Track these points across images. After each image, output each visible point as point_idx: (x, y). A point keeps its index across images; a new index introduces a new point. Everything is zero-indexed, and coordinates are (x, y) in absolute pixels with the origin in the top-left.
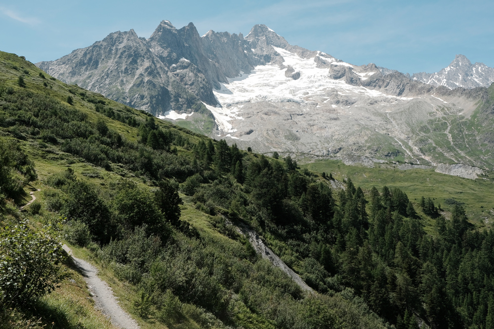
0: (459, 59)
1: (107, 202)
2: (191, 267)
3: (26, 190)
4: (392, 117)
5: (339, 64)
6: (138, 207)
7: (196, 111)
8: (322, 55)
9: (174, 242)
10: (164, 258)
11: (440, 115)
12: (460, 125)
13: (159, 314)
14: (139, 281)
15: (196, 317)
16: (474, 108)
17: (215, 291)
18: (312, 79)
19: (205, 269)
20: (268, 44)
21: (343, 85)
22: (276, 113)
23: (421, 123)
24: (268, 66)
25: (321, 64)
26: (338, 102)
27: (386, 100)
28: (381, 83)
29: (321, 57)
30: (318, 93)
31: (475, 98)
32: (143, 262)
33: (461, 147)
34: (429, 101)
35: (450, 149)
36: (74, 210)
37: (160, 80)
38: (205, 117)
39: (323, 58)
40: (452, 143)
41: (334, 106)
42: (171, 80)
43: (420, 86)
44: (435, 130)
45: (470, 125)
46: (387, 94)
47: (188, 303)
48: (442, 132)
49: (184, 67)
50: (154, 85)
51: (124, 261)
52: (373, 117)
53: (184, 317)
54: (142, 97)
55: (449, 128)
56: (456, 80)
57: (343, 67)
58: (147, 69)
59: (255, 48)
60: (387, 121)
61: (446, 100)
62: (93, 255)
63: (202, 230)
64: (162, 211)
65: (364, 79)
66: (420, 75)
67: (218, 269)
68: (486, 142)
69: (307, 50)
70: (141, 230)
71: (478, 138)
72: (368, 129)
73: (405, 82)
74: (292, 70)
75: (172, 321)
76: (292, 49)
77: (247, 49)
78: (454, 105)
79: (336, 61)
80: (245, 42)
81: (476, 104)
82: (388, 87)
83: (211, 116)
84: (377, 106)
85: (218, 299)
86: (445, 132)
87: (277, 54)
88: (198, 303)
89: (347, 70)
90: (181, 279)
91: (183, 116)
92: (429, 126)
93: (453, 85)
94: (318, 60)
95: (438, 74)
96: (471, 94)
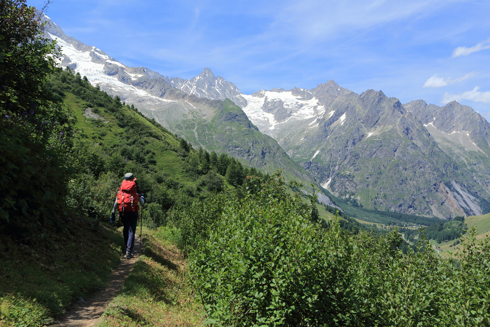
0: (207, 71)
4: (155, 115)
5: (113, 62)
8: (97, 51)
11: (190, 117)
12: (203, 126)
16: (214, 115)
21: (115, 81)
23: (177, 122)
25: (96, 59)
27: (151, 100)
28: (147, 85)
29: (96, 53)
31: (214, 107)
33: (203, 143)
34: (183, 106)
35: (196, 143)
39: (98, 54)
40: (197, 139)
43: (177, 92)
44: (186, 128)
45: (210, 127)
46: (152, 95)
48: (191, 130)
55: (196, 128)
56: (203, 88)
57: (117, 66)
61: (195, 106)
65: (134, 79)
66: (176, 80)
68: (219, 140)
69: (83, 44)
71: (214, 137)
73: (166, 87)
74: (69, 60)
76: (69, 40)
78: (200, 111)
79: (110, 59)
81: (215, 112)
82: (153, 89)
84: (144, 104)
86: (193, 131)
89: (120, 69)
92: (182, 125)
93: (201, 92)
94: (92, 54)
95: (191, 81)
96: (212, 104)
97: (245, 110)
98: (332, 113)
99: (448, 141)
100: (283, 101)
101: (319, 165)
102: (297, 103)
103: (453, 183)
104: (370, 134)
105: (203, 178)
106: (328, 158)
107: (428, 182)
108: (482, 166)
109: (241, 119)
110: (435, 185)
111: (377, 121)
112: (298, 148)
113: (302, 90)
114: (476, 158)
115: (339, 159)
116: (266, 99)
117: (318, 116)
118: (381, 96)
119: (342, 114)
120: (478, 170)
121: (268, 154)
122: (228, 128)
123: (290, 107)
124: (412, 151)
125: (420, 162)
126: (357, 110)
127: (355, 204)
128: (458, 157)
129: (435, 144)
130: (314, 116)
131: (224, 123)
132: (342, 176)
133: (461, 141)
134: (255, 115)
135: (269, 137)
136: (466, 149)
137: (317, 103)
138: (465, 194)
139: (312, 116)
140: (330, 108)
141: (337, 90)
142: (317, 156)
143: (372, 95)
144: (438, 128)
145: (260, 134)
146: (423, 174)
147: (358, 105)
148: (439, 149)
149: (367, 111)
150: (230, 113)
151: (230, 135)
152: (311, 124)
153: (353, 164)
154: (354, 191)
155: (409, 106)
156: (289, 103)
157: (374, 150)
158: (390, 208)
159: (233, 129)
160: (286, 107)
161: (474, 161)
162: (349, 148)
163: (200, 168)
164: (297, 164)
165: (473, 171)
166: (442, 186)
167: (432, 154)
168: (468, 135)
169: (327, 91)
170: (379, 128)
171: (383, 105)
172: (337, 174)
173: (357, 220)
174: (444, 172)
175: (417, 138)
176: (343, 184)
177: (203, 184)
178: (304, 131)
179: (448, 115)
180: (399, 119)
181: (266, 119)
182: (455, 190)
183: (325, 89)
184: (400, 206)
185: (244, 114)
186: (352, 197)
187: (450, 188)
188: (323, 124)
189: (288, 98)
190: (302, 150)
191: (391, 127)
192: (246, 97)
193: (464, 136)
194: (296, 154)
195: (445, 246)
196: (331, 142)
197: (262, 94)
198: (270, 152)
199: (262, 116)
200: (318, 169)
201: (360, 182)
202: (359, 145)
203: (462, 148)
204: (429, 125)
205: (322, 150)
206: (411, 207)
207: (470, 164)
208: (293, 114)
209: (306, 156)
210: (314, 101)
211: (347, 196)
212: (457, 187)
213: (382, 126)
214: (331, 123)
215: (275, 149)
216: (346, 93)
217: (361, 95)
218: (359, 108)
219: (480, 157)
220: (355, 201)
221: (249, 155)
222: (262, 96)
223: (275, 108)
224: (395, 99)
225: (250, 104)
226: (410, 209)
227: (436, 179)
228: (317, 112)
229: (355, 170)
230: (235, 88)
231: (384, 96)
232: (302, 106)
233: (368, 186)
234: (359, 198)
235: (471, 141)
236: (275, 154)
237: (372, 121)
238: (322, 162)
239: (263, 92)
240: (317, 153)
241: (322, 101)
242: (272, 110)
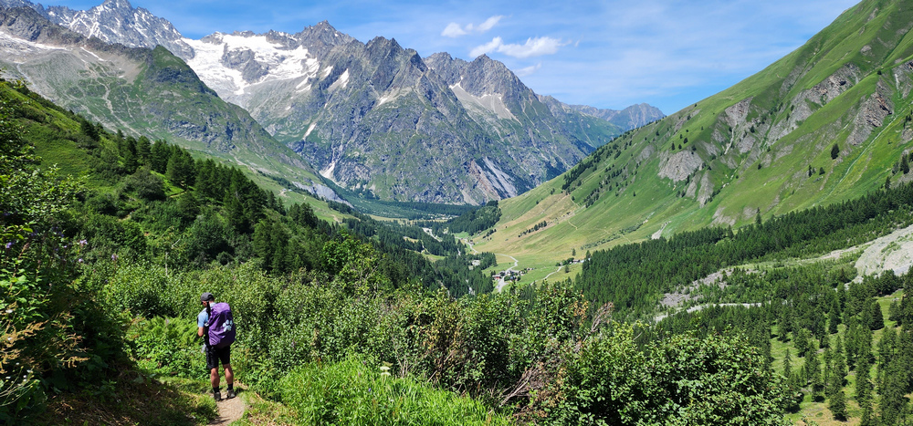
4: (24, 70)
11: (94, 75)
12: (121, 90)
16: (138, 72)
23: (70, 83)
27: (12, 45)
28: (1, 19)
31: (138, 59)
33: (123, 117)
34: (79, 56)
35: (110, 120)
40: (112, 112)
43: (64, 33)
44: (89, 94)
45: (133, 91)
46: (14, 36)
48: (99, 97)
55: (107, 93)
56: (113, 26)
61: (101, 56)
66: (59, 10)
68: (152, 113)
71: (143, 108)
73: (40, 22)
78: (112, 64)
81: (139, 67)
82: (13, 26)
86: (103, 98)
92: (81, 89)
93: (109, 32)
95: (87, 13)
96: (134, 54)
97: (191, 64)
98: (329, 70)
99: (479, 108)
100: (254, 50)
101: (316, 145)
102: (275, 54)
103: (486, 160)
104: (383, 100)
105: (128, 179)
106: (328, 135)
107: (457, 160)
108: (516, 137)
109: (188, 78)
110: (465, 164)
111: (391, 82)
112: (282, 121)
113: (282, 34)
114: (510, 127)
115: (343, 135)
116: (226, 47)
117: (309, 74)
118: (394, 47)
119: (343, 70)
120: (512, 143)
121: (236, 132)
122: (166, 92)
123: (266, 61)
124: (437, 122)
125: (446, 136)
126: (364, 66)
127: (368, 195)
128: (490, 127)
129: (464, 111)
130: (303, 74)
131: (160, 86)
132: (350, 159)
133: (493, 107)
134: (211, 72)
135: (236, 107)
136: (499, 117)
137: (307, 55)
138: (498, 173)
139: (300, 75)
140: (325, 63)
141: (334, 36)
142: (311, 132)
143: (383, 45)
144: (467, 90)
145: (221, 102)
146: (451, 150)
147: (364, 59)
148: (469, 118)
149: (377, 67)
150: (166, 69)
151: (171, 105)
152: (300, 85)
153: (363, 142)
154: (366, 178)
155: (431, 60)
156: (264, 55)
157: (390, 121)
158: (414, 197)
159: (175, 94)
160: (258, 60)
161: (507, 131)
162: (356, 120)
163: (121, 164)
164: (283, 146)
165: (506, 143)
166: (473, 165)
167: (461, 124)
168: (500, 98)
169: (319, 38)
170: (394, 92)
171: (398, 59)
172: (343, 157)
173: (373, 217)
174: (475, 147)
175: (442, 105)
176: (351, 170)
177: (130, 189)
178: (289, 96)
179: (477, 72)
180: (419, 79)
181: (229, 79)
182: (488, 169)
183: (316, 34)
184: (426, 193)
185: (191, 71)
186: (365, 187)
187: (482, 167)
188: (317, 86)
189: (261, 47)
190: (289, 124)
191: (409, 89)
192: (192, 43)
193: (496, 100)
194: (280, 130)
195: (478, 238)
196: (330, 112)
197: (218, 39)
198: (239, 130)
199: (222, 74)
200: (315, 150)
201: (375, 166)
202: (369, 116)
203: (494, 116)
204: (456, 87)
205: (319, 124)
206: (438, 193)
207: (503, 136)
208: (270, 71)
209: (296, 134)
210: (301, 52)
211: (358, 186)
212: (490, 165)
213: (398, 89)
214: (329, 85)
215: (246, 125)
216: (346, 40)
217: (367, 45)
218: (366, 63)
219: (514, 126)
220: (369, 191)
221: (207, 135)
222: (219, 42)
223: (242, 61)
224: (412, 51)
225: (199, 55)
226: (438, 197)
227: (466, 156)
228: (308, 68)
229: (366, 151)
230: (171, 27)
231: (398, 46)
232: (283, 58)
233: (384, 170)
234: (373, 187)
235: (503, 106)
236: (247, 131)
237: (385, 82)
238: (319, 140)
239: (220, 36)
240: (312, 127)
241: (313, 51)
242: (236, 64)
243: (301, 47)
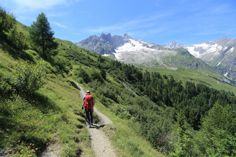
0: (173, 41)
1: (88, 74)
2: (108, 89)
3: (70, 71)
5: (144, 43)
6: (96, 75)
7: (111, 54)
9: (104, 83)
10: (101, 87)
11: (168, 55)
12: (173, 57)
13: (100, 100)
14: (95, 92)
15: (109, 101)
16: (176, 53)
17: (114, 95)
18: (138, 46)
19: (111, 90)
20: (127, 38)
21: (145, 48)
22: (129, 54)
23: (164, 57)
24: (127, 43)
25: (140, 43)
26: (144, 52)
27: (155, 51)
28: (154, 47)
30: (139, 50)
31: (177, 51)
32: (96, 88)
33: (173, 63)
34: (166, 52)
35: (170, 63)
36: (80, 75)
37: (102, 47)
38: (113, 55)
39: (141, 41)
41: (143, 53)
42: (105, 47)
43: (164, 48)
44: (167, 59)
45: (175, 57)
46: (156, 50)
47: (107, 98)
49: (108, 44)
50: (101, 48)
51: (92, 87)
52: (152, 56)
53: (106, 101)
54: (98, 51)
56: (172, 47)
57: (145, 44)
58: (99, 44)
59: (124, 39)
60: (156, 56)
61: (170, 51)
62: (84, 86)
63: (111, 81)
64: (102, 76)
65: (150, 46)
66: (164, 45)
67: (115, 90)
68: (179, 62)
70: (96, 80)
71: (177, 61)
72: (151, 58)
73: (160, 47)
74: (133, 44)
75: (103, 102)
76: (133, 39)
77: (123, 39)
78: (172, 53)
80: (122, 38)
82: (156, 48)
83: (114, 55)
84: (153, 53)
85: (115, 97)
86: (169, 59)
87: (130, 40)
88: (110, 98)
90: (105, 92)
91: (108, 55)
94: (139, 42)
95: (168, 45)
96: (175, 50)
98: (226, 48)
100: (202, 47)
101: (221, 68)
102: (208, 47)
106: (225, 65)
109: (187, 53)
112: (210, 62)
113: (210, 42)
115: (231, 65)
116: (195, 47)
117: (219, 50)
119: (232, 47)
121: (199, 65)
122: (182, 57)
123: (205, 48)
131: (181, 55)
132: (234, 72)
135: (199, 59)
137: (218, 46)
139: (215, 50)
140: (225, 46)
141: (227, 39)
142: (219, 64)
145: (195, 58)
150: (182, 52)
151: (183, 59)
152: (216, 53)
159: (184, 57)
160: (203, 49)
169: (222, 41)
172: (231, 71)
178: (212, 56)
181: (195, 54)
183: (221, 40)
185: (188, 52)
188: (222, 52)
189: (204, 46)
190: (212, 63)
192: (187, 47)
194: (209, 64)
196: (226, 59)
198: (200, 64)
199: (194, 53)
200: (220, 69)
205: (222, 62)
208: (207, 51)
209: (214, 65)
214: (226, 52)
215: (202, 63)
216: (232, 40)
221: (191, 66)
223: (199, 49)
228: (218, 49)
230: (183, 45)
232: (210, 47)
236: (202, 65)
238: (222, 66)
239: (194, 45)
240: (220, 63)
241: (219, 44)
242: (197, 50)
243: (216, 44)
